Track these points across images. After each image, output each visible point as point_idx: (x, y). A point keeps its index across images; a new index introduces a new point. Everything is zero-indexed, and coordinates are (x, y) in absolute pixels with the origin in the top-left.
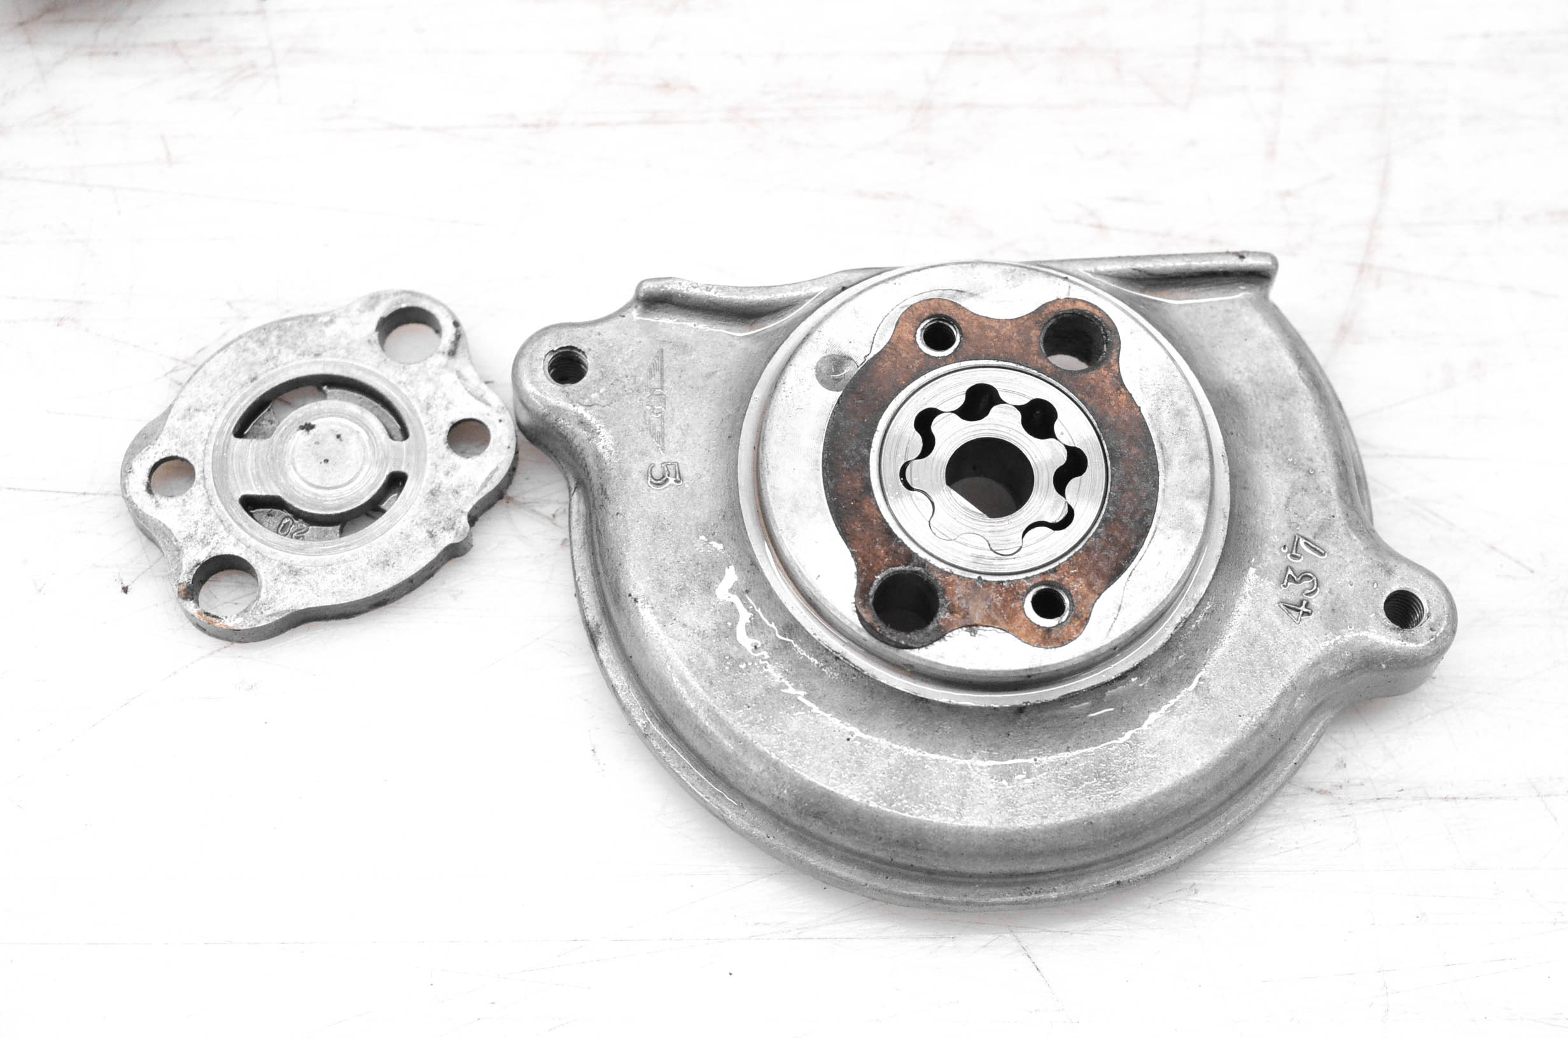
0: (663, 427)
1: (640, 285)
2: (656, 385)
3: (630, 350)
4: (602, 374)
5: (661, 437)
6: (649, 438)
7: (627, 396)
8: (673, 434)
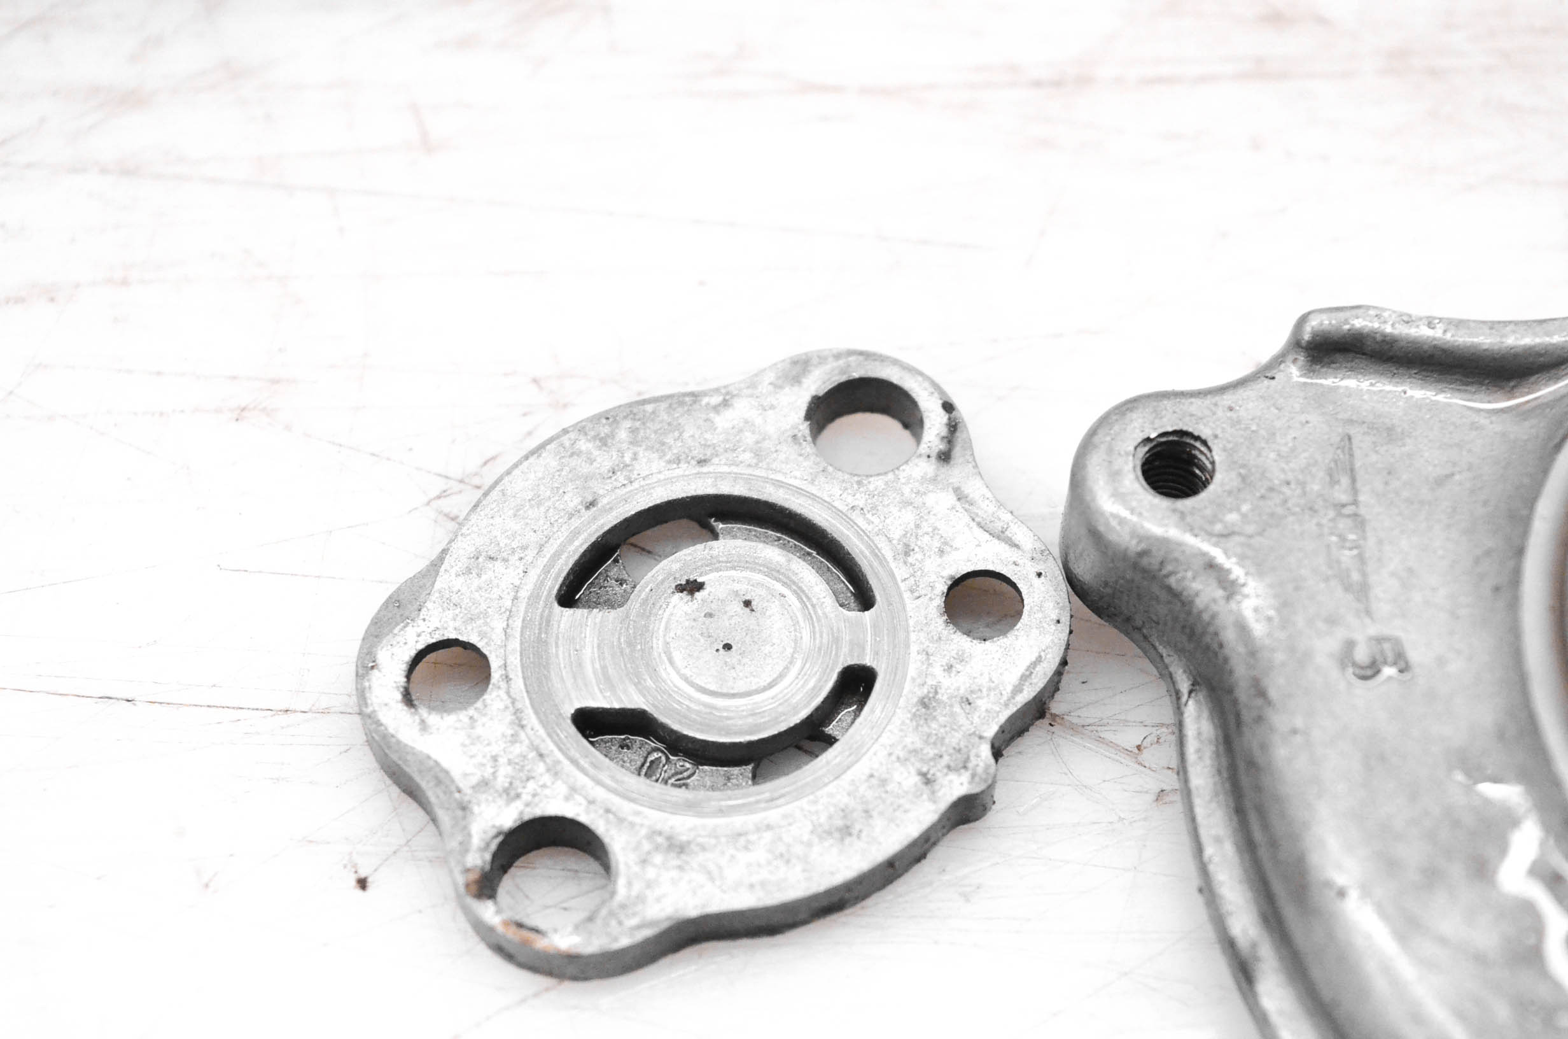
0: (1364, 574)
1: (1303, 319)
2: (1344, 498)
3: (1290, 437)
4: (1243, 478)
5: (1362, 591)
6: (1339, 592)
7: (1291, 519)
8: (1384, 586)
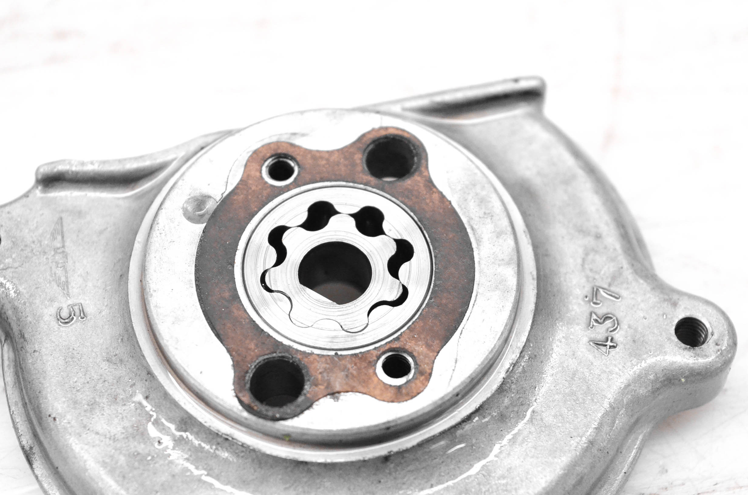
0: (67, 277)
1: (38, 169)
2: (59, 245)
3: (35, 222)
4: (13, 242)
5: (65, 286)
6: (55, 287)
7: (35, 257)
8: (75, 282)
